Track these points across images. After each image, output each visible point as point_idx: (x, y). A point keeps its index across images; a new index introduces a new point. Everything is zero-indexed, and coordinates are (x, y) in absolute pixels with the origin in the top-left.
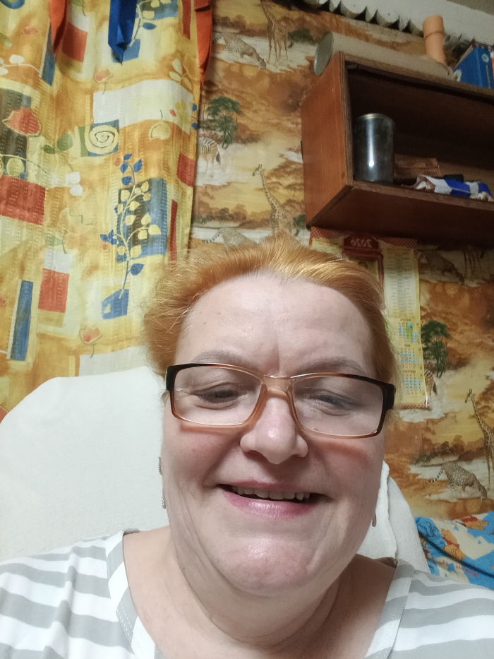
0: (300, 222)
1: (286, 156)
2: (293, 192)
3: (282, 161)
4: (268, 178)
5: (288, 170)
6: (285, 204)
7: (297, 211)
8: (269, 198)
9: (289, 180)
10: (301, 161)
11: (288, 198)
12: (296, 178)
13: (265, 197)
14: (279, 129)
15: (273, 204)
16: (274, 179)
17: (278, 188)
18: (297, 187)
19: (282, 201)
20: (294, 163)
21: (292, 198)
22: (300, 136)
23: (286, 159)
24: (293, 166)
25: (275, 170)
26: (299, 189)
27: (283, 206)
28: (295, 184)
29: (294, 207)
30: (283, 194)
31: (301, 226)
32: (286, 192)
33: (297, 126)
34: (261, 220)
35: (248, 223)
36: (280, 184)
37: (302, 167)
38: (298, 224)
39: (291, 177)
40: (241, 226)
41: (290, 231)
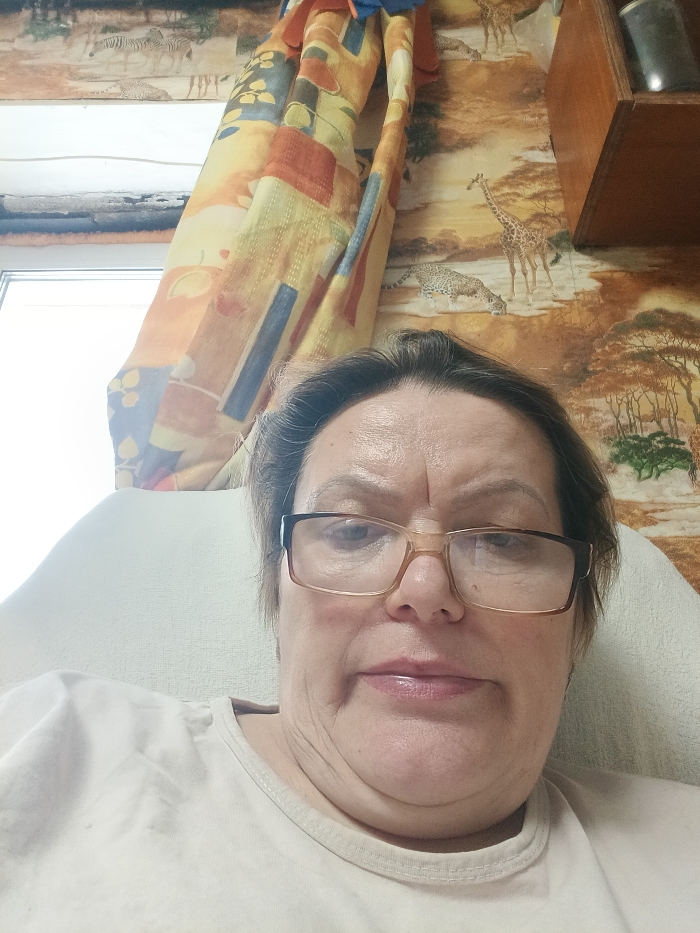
0: (556, 243)
1: (525, 158)
2: (543, 203)
3: (518, 165)
4: (494, 189)
5: (531, 175)
6: (530, 220)
7: (553, 228)
8: (498, 216)
9: (537, 187)
10: (553, 160)
11: (534, 213)
12: (546, 183)
14: (509, 126)
15: (507, 223)
16: (506, 190)
17: (514, 201)
18: (550, 196)
19: (524, 217)
20: (540, 164)
21: (543, 211)
22: (547, 130)
23: (526, 161)
24: (540, 169)
25: (508, 178)
26: (554, 198)
27: (526, 224)
28: (545, 192)
29: (546, 223)
30: (523, 208)
31: (563, 248)
32: (529, 204)
33: (540, 118)
34: (487, 246)
35: (462, 253)
36: (519, 195)
37: (555, 167)
38: (558, 246)
39: (537, 183)
40: (449, 259)
41: (543, 257)
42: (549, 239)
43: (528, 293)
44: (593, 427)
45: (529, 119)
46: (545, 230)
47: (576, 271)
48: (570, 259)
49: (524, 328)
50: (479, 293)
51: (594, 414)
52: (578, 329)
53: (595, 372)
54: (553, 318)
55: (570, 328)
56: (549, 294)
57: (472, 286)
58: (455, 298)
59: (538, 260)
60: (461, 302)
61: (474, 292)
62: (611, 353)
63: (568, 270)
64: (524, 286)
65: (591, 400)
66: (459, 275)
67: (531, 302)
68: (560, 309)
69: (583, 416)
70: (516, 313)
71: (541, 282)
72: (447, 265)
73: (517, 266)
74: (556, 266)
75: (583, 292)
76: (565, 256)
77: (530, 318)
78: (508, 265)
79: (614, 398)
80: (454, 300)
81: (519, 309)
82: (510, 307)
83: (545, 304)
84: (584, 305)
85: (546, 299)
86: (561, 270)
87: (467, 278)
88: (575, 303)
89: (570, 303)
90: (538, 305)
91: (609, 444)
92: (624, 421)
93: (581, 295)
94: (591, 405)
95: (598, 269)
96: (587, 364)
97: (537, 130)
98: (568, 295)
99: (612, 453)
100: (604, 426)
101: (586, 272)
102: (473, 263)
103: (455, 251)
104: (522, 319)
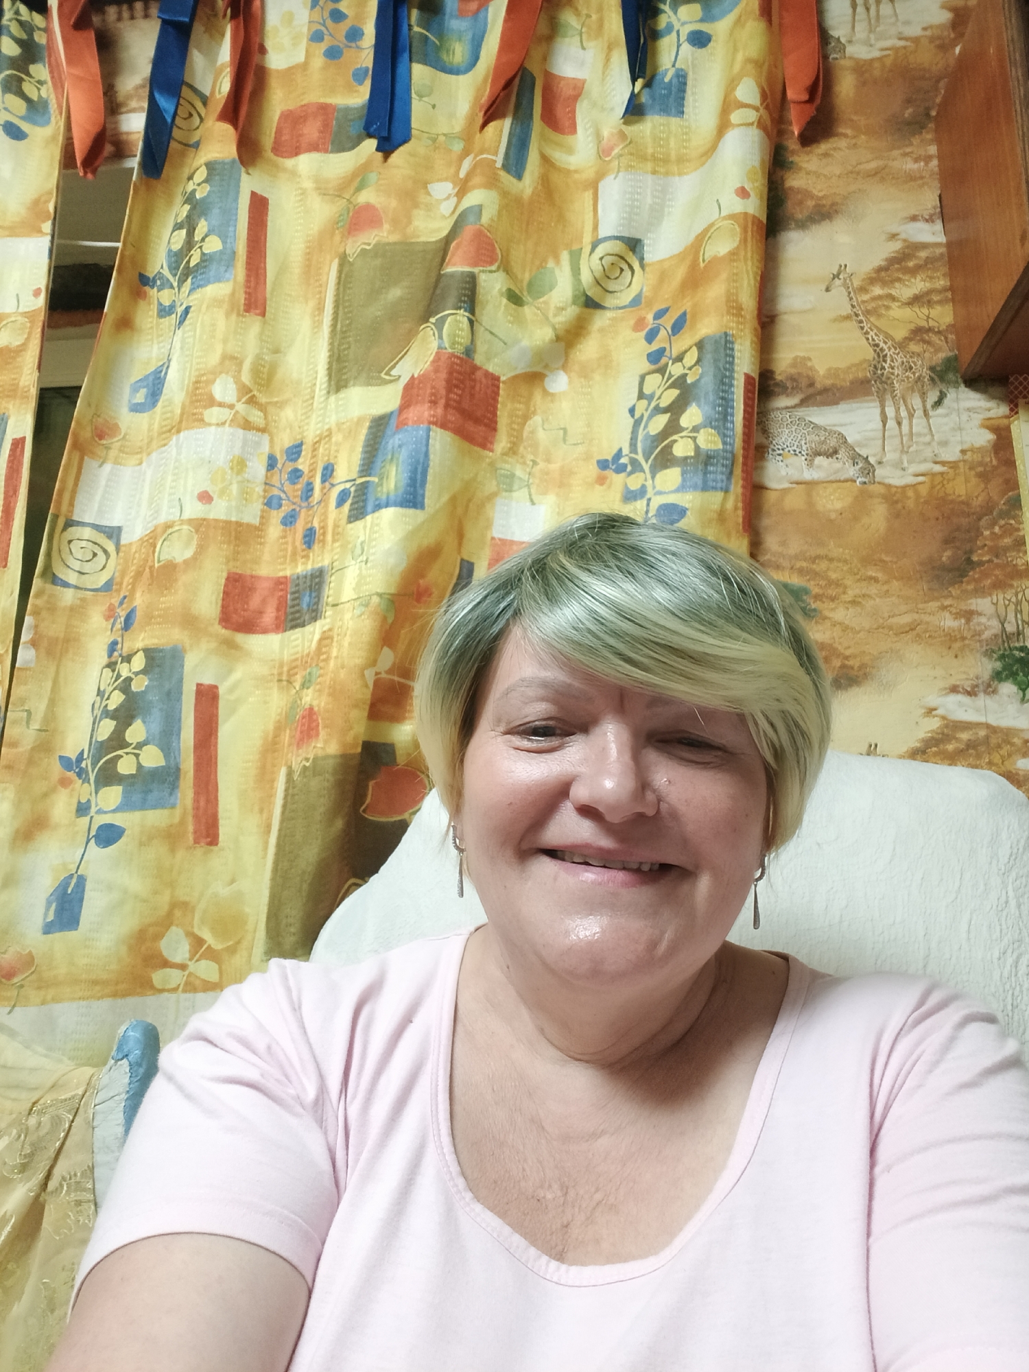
0: (942, 374)
1: (903, 236)
2: (925, 311)
3: (896, 246)
4: (863, 289)
5: (911, 264)
6: (908, 339)
7: (938, 350)
8: (867, 333)
9: (918, 285)
10: (942, 239)
11: (912, 326)
12: (931, 278)
13: (858, 333)
14: (883, 180)
15: (877, 345)
16: (877, 291)
17: (888, 308)
18: (935, 298)
19: (900, 334)
20: (924, 246)
21: (924, 324)
22: (936, 184)
23: (905, 241)
24: (923, 254)
25: (880, 270)
26: (940, 302)
27: (901, 345)
28: (929, 292)
29: (928, 343)
30: (900, 320)
31: (949, 383)
32: (907, 313)
33: (927, 164)
34: (852, 383)
35: (820, 393)
36: (893, 298)
37: (943, 250)
38: (942, 379)
39: (919, 278)
40: (804, 402)
41: (923, 396)
42: (932, 369)
43: (902, 451)
44: (973, 636)
45: (910, 166)
46: (927, 355)
47: (964, 417)
48: (957, 400)
49: (897, 502)
50: (842, 454)
51: (976, 619)
52: (963, 503)
53: (981, 563)
54: (933, 487)
55: (952, 502)
56: (928, 453)
57: (833, 442)
58: (812, 461)
59: (916, 402)
60: (819, 467)
61: (836, 452)
62: (1001, 537)
63: (954, 416)
64: (897, 441)
65: (973, 601)
66: (816, 427)
67: (905, 464)
68: (942, 474)
69: (963, 621)
70: (887, 481)
71: (919, 435)
72: (801, 412)
73: (890, 411)
74: (940, 411)
75: (972, 450)
76: (951, 395)
77: (904, 487)
78: (878, 411)
79: (1001, 597)
80: (810, 463)
81: (891, 476)
82: (880, 473)
83: (924, 467)
84: (971, 469)
85: (925, 460)
86: (947, 415)
87: (825, 430)
88: (961, 464)
89: (954, 465)
90: (914, 468)
91: (990, 657)
92: (1010, 628)
93: (969, 454)
94: (973, 607)
95: (992, 414)
96: (971, 552)
97: (921, 186)
98: (951, 454)
99: (994, 670)
100: (987, 635)
101: (978, 418)
102: (834, 409)
103: (811, 391)
104: (894, 490)
